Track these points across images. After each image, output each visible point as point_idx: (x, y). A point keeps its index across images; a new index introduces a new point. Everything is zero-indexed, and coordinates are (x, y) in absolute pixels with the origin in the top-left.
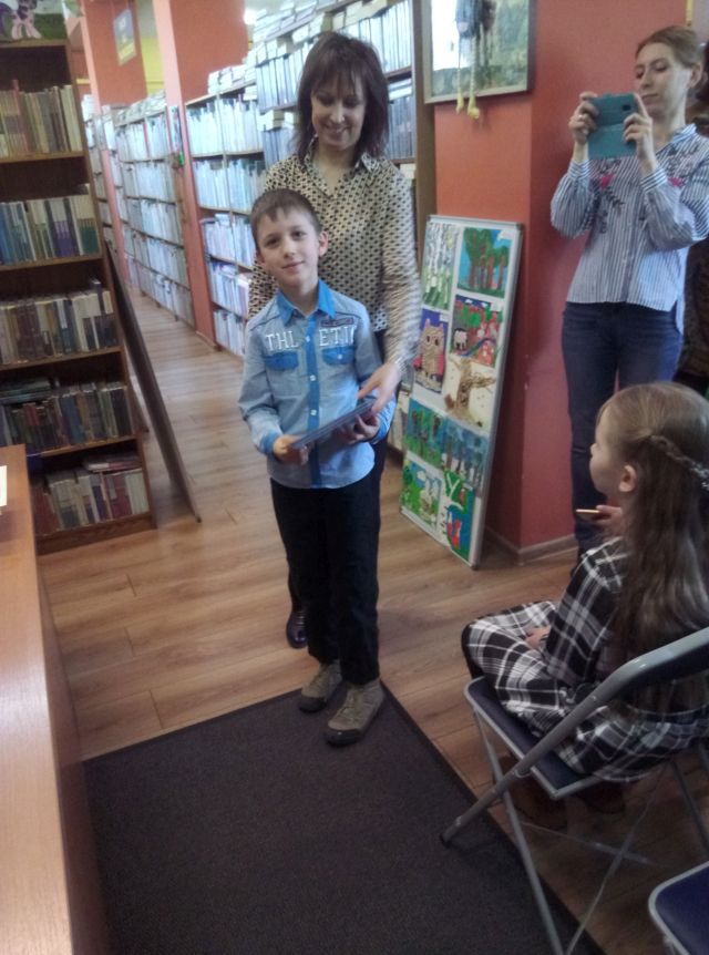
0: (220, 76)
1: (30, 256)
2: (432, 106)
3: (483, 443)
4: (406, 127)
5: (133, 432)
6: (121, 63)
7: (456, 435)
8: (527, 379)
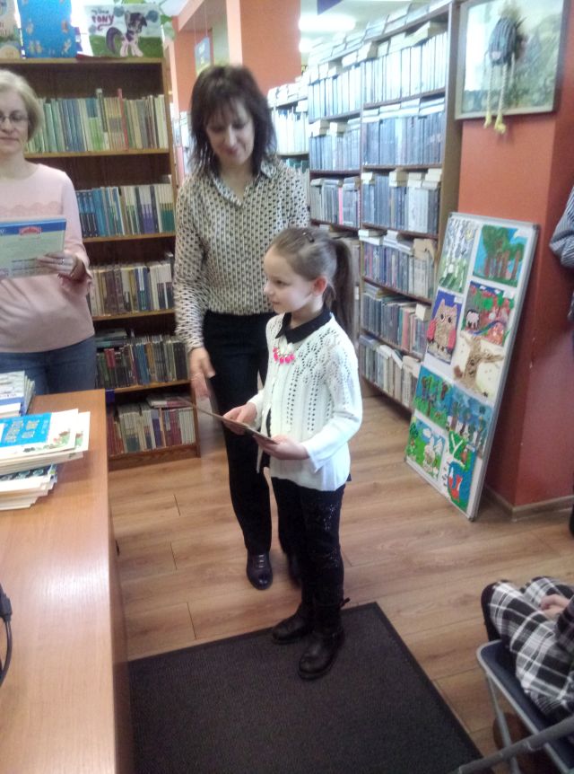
0: (278, 92)
1: (120, 231)
3: (487, 411)
4: (436, 138)
7: (462, 401)
8: (533, 359)
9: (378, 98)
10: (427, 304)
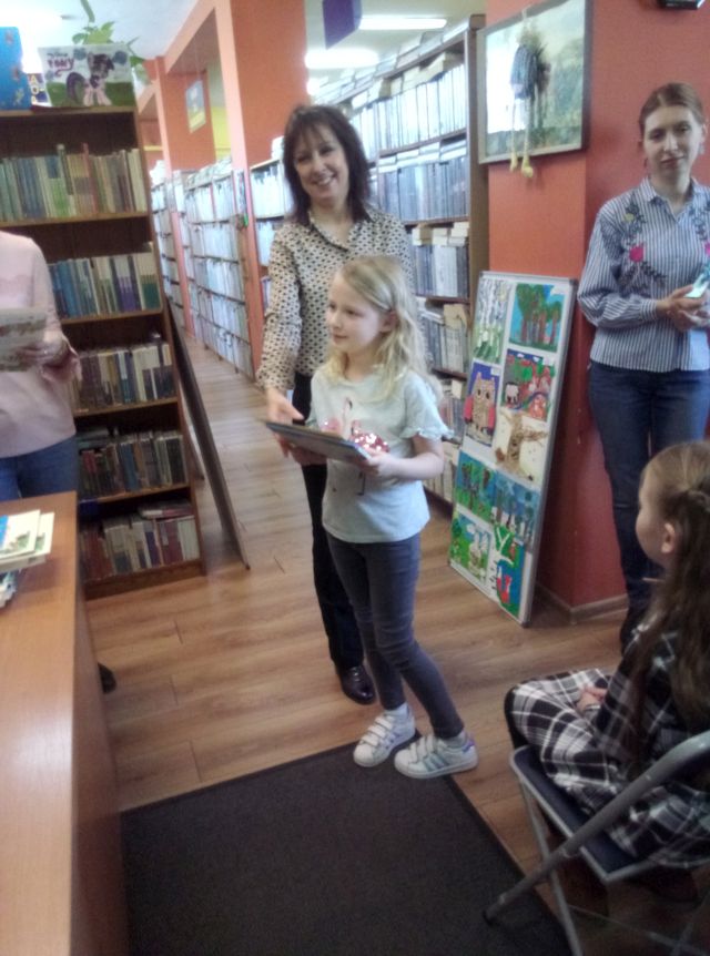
1: (95, 311)
2: (486, 166)
3: (534, 498)
4: (460, 187)
5: (187, 480)
6: (191, 131)
7: (506, 488)
8: (580, 433)
9: (395, 144)
10: (462, 379)
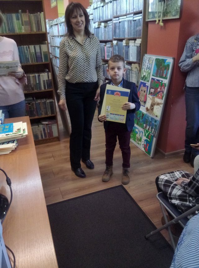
1: (29, 62)
2: (148, 22)
3: (157, 122)
4: (139, 27)
5: (55, 114)
6: (52, 8)
7: (149, 119)
8: (172, 104)
9: (119, 14)
